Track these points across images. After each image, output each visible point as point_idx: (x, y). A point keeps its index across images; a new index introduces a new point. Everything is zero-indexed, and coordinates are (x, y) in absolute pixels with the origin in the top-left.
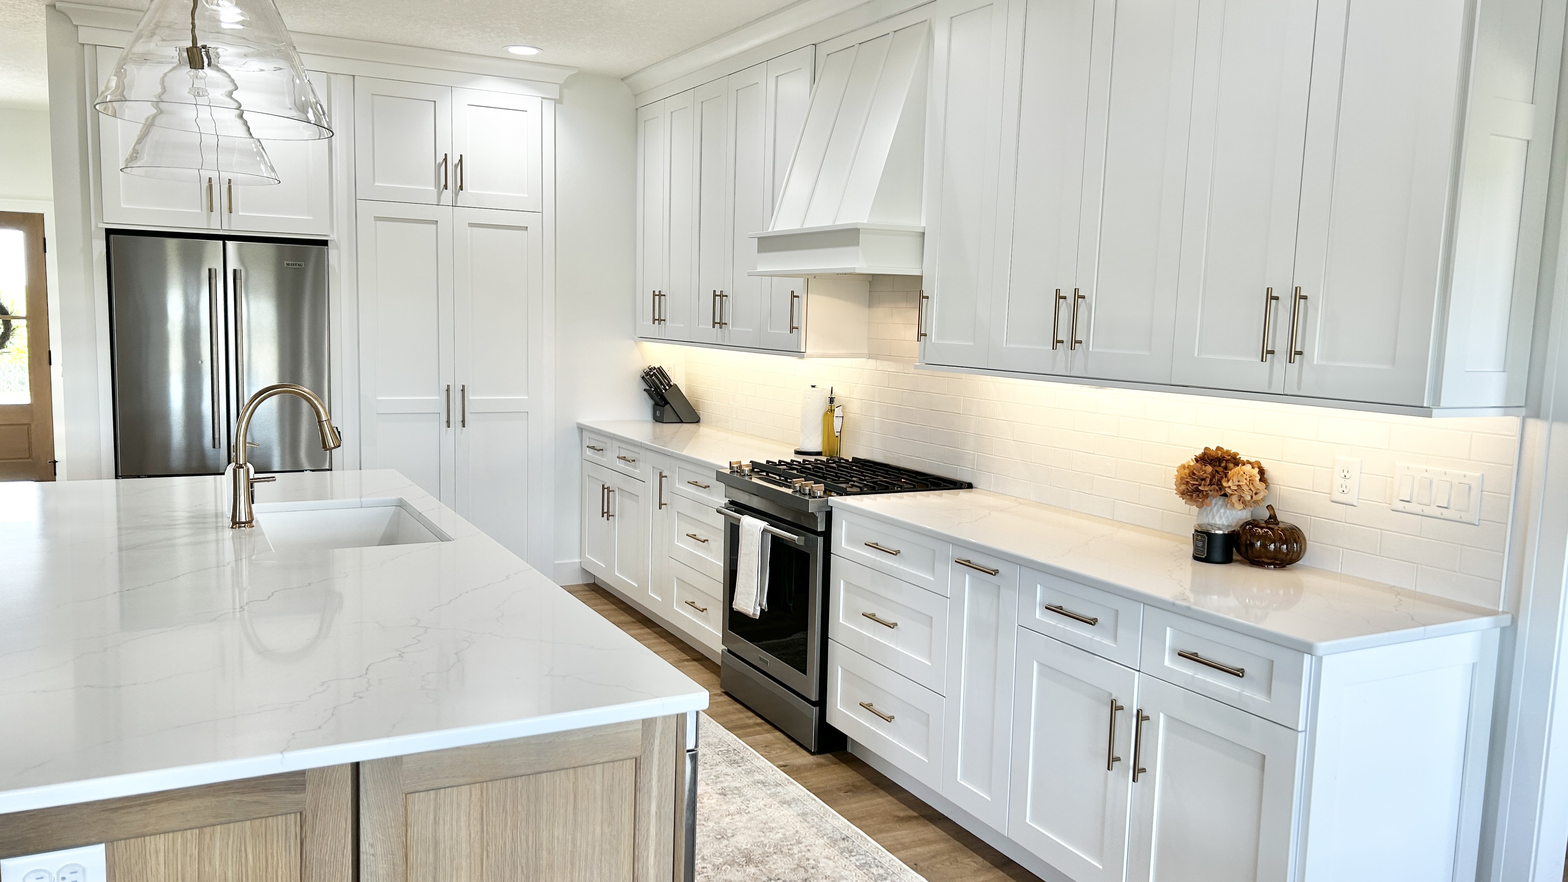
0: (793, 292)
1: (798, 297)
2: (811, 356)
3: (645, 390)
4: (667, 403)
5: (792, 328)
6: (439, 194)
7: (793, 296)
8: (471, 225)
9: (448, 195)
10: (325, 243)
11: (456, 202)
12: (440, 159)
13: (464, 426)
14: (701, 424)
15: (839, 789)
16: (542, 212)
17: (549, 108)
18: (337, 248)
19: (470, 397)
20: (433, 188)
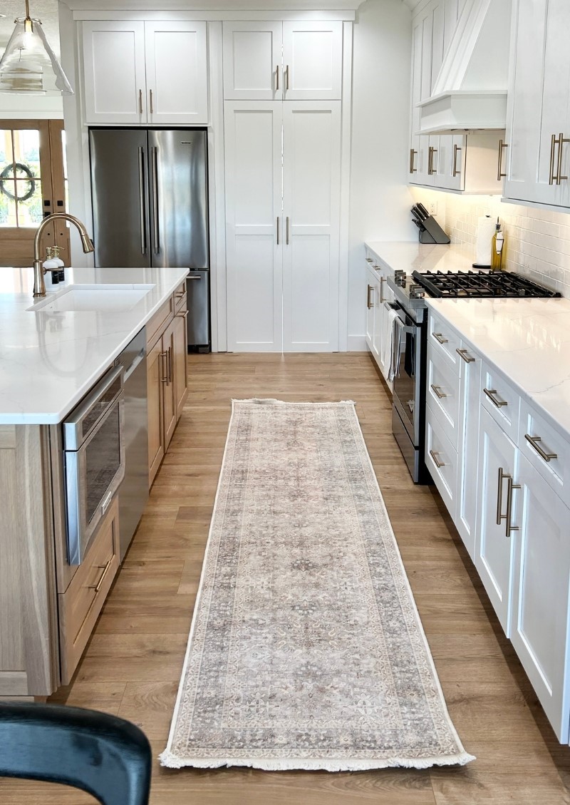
0: (456, 146)
1: (460, 149)
2: (468, 194)
3: (413, 220)
4: (425, 229)
5: (455, 172)
6: (274, 92)
7: (456, 149)
8: (294, 112)
9: (279, 93)
10: (205, 129)
11: (285, 97)
12: (275, 70)
13: (287, 244)
14: (451, 244)
15: (410, 511)
16: (342, 100)
17: (348, 26)
18: (213, 131)
19: (293, 225)
20: (270, 89)
